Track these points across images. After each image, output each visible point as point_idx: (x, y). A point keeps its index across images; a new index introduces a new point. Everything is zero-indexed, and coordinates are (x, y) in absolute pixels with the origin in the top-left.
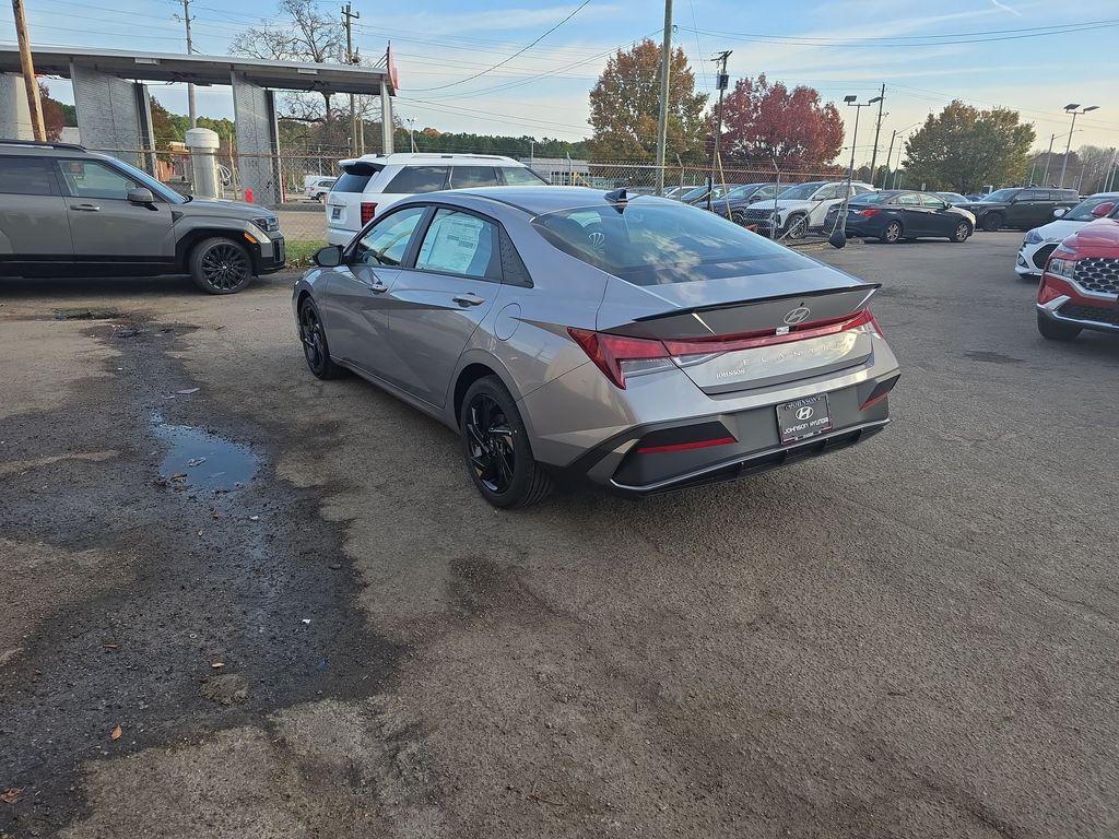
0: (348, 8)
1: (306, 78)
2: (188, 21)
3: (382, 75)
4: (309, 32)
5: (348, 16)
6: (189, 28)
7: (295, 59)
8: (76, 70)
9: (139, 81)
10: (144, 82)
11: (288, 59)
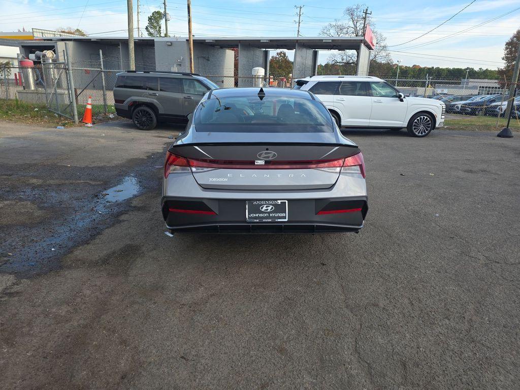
0: (367, 10)
1: (328, 44)
2: (299, 23)
3: (362, 40)
4: (355, 23)
5: (366, 13)
6: (299, 26)
7: (347, 36)
8: (241, 46)
9: (267, 49)
10: (269, 50)
11: (344, 36)
